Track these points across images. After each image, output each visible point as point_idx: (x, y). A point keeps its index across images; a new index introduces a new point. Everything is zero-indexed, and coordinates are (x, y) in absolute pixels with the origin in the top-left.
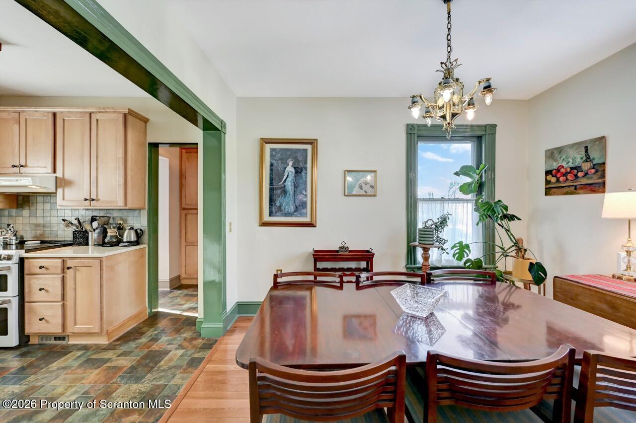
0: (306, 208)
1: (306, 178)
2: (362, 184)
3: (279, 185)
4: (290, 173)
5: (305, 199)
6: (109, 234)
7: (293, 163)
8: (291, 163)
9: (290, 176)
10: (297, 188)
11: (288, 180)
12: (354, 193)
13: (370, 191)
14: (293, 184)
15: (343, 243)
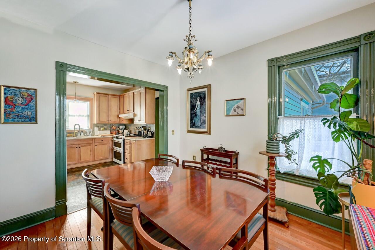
0: (205, 124)
1: (205, 107)
2: (236, 108)
3: (194, 112)
4: (198, 105)
5: (205, 119)
6: (145, 133)
7: (200, 100)
8: (198, 100)
9: (198, 107)
10: (201, 113)
11: (197, 109)
12: (230, 114)
13: (240, 112)
14: (200, 110)
15: (221, 146)
